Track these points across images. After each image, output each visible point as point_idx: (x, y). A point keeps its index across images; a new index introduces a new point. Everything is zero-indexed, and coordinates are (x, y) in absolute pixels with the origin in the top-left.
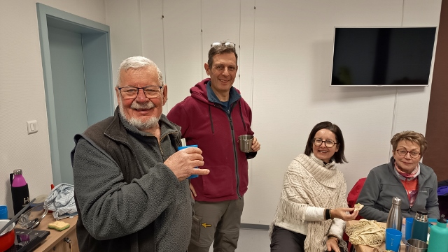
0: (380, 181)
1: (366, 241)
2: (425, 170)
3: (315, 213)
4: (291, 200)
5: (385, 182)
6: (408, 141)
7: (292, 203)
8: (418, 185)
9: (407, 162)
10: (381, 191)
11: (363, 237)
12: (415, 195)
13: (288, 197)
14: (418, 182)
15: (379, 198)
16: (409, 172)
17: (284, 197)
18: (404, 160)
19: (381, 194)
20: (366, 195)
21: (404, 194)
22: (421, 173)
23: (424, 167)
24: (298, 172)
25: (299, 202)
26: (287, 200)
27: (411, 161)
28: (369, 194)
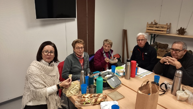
0: (71, 61)
1: (73, 93)
2: (85, 54)
3: (52, 90)
4: (37, 89)
5: (73, 62)
6: (79, 44)
7: (38, 90)
8: (84, 60)
9: (80, 52)
10: (72, 66)
11: (72, 92)
12: (84, 64)
13: (35, 88)
14: (84, 59)
15: (71, 69)
16: (81, 56)
17: (32, 89)
18: (79, 52)
19: (72, 67)
20: (66, 69)
21: (80, 65)
22: (84, 56)
23: (85, 53)
24: (37, 73)
25: (43, 88)
26: (34, 89)
27: (82, 52)
28: (67, 68)
